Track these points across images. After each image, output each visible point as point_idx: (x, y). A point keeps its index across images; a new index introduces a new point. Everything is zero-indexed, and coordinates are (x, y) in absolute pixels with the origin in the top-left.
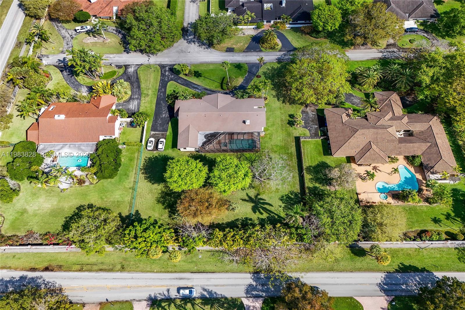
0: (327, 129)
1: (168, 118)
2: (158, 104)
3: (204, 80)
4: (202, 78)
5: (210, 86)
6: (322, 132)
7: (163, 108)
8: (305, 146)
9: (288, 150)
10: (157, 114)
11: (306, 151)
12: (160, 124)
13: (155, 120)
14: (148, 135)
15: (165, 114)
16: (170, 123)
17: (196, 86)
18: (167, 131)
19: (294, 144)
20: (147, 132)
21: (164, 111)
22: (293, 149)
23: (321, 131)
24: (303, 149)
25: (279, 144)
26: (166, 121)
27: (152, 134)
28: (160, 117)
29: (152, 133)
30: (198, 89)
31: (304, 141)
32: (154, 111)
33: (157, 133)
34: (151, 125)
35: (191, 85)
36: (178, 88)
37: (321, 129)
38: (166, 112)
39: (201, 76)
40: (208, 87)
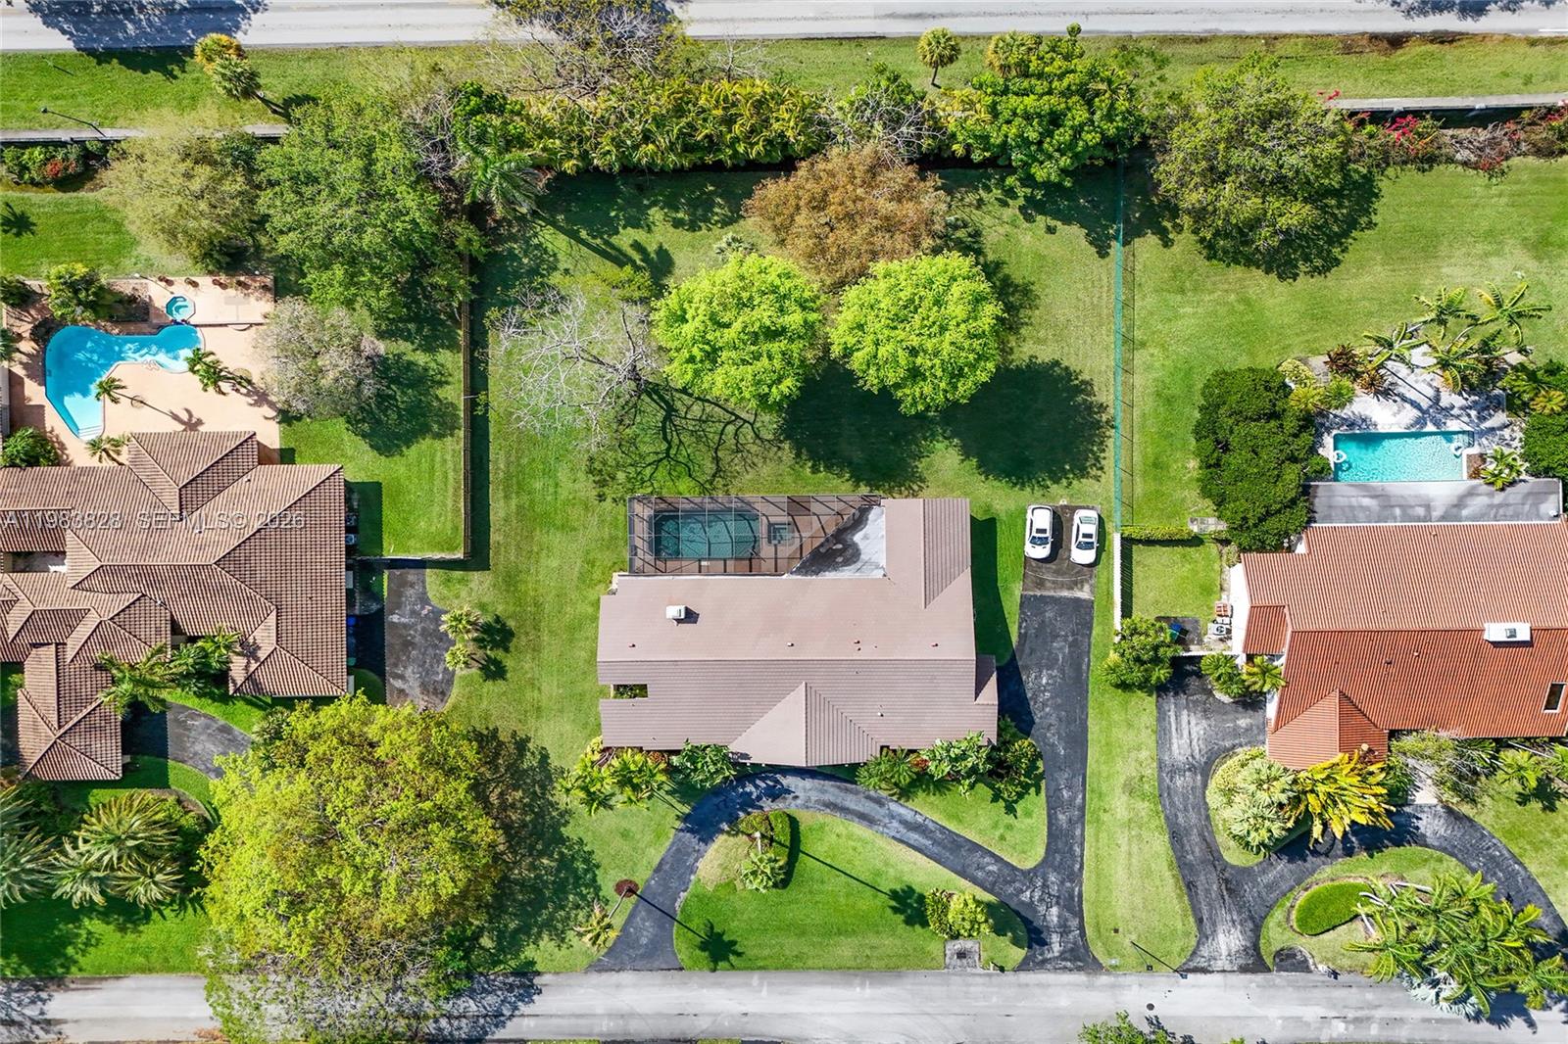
0: (350, 603)
1: (1027, 667)
2: (1078, 741)
3: (878, 874)
4: (886, 886)
5: (850, 837)
6: (375, 589)
7: (1053, 720)
8: (449, 525)
9: (520, 507)
10: (1075, 687)
11: (450, 503)
12: (1055, 637)
13: (1080, 657)
14: (1103, 580)
15: (1039, 683)
16: (1014, 639)
17: (914, 837)
18: (1025, 601)
19: (495, 537)
20: (1109, 595)
21: (1044, 704)
22: (502, 514)
23: (377, 597)
24: (456, 510)
25: (556, 539)
26: (1032, 651)
27: (1087, 587)
28: (1062, 671)
29: (1084, 594)
30: (904, 823)
31: (452, 549)
32: (1091, 704)
33: (1065, 593)
34: (1096, 631)
35: (935, 842)
36: (995, 826)
37: (375, 607)
38: (1035, 696)
39: (894, 895)
40: (859, 829)
